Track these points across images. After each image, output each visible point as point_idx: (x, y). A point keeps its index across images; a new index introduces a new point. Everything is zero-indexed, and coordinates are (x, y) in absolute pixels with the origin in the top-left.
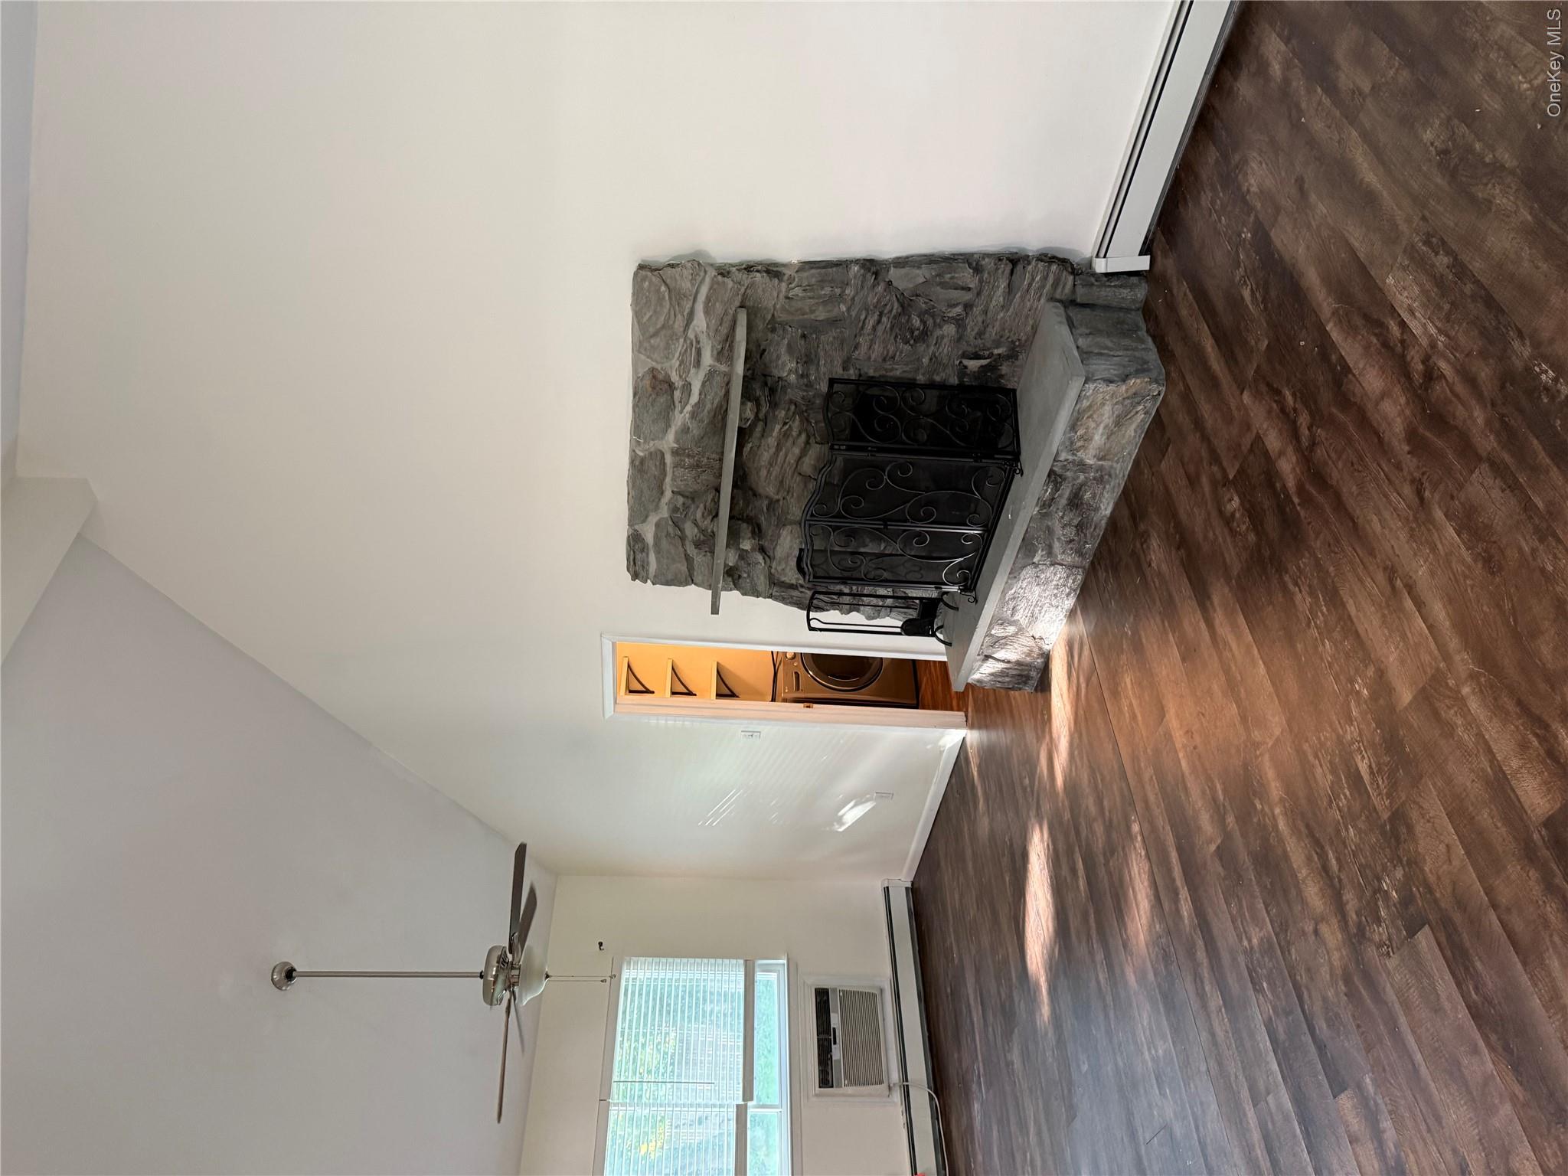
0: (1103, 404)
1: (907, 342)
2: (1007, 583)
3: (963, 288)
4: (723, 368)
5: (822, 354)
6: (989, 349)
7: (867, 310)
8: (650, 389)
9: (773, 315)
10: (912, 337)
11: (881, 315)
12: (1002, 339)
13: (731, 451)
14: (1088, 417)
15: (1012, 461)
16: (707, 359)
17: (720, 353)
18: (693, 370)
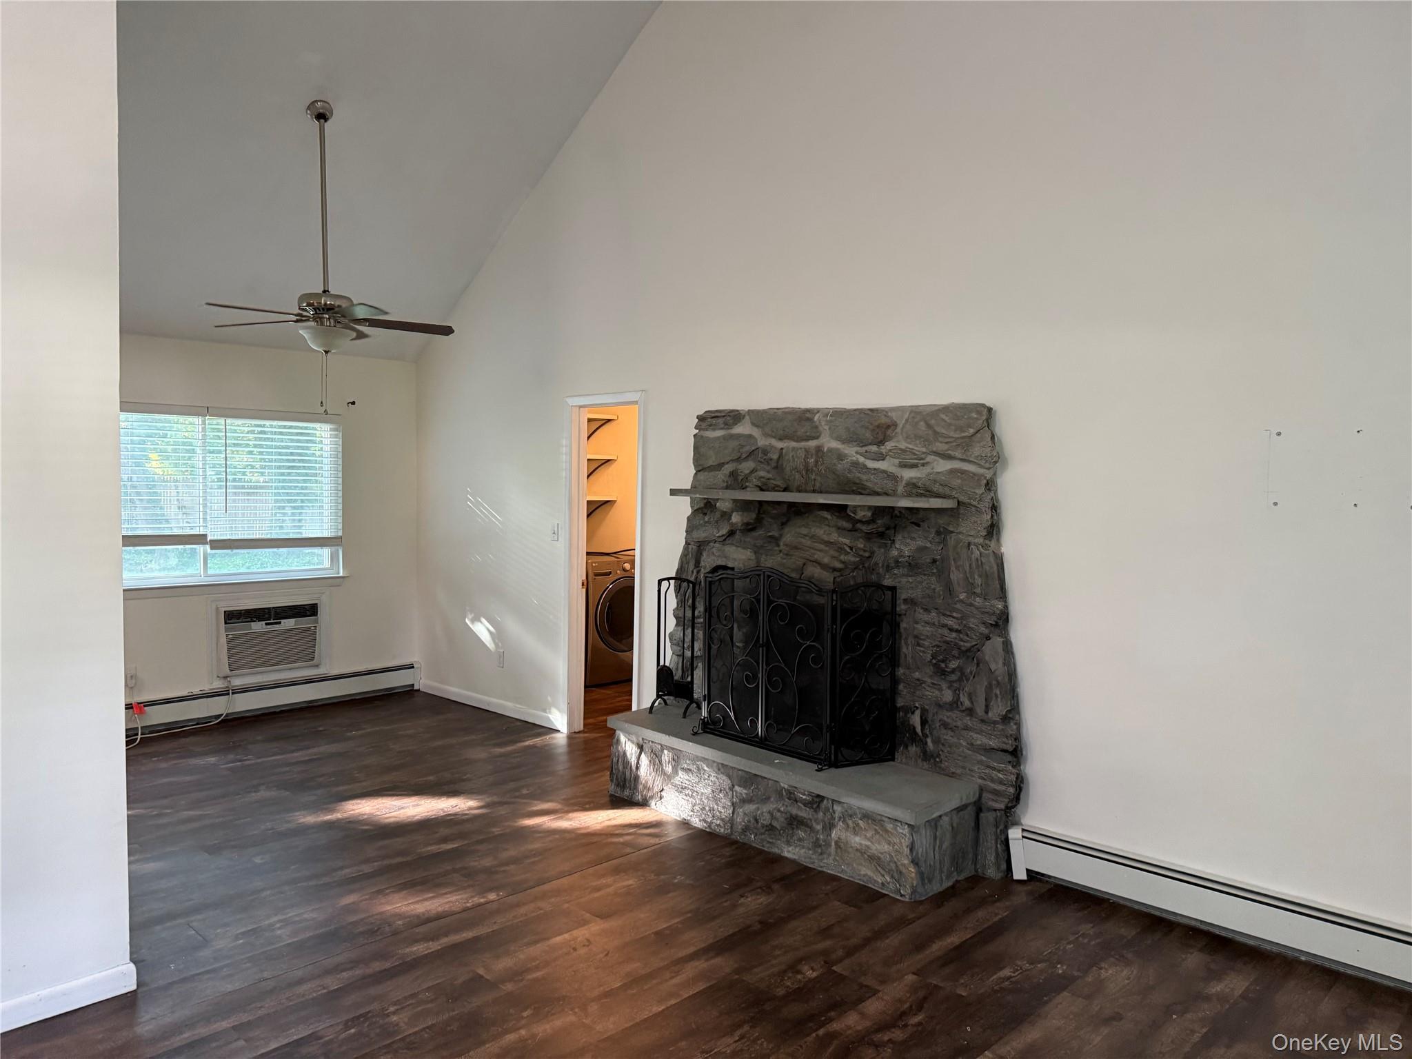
0: (889, 843)
1: (933, 656)
2: (714, 762)
3: (987, 706)
4: (900, 489)
5: (919, 579)
6: (931, 734)
7: (962, 618)
8: (877, 424)
9: (952, 532)
10: (939, 661)
11: (957, 631)
12: (941, 746)
13: (825, 499)
14: (876, 830)
15: (828, 761)
16: (908, 474)
17: (914, 485)
18: (897, 461)
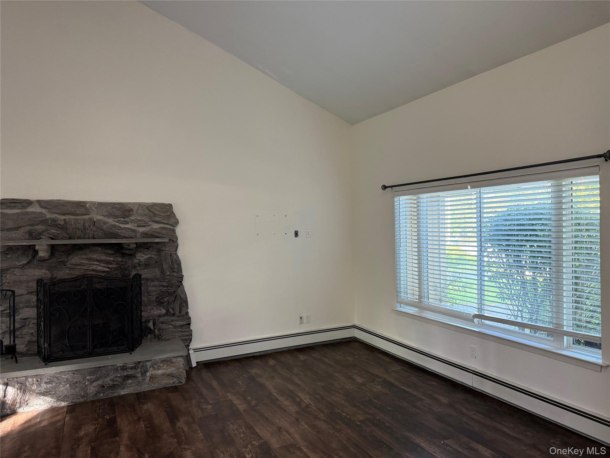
0: (174, 367)
1: (157, 298)
3: (180, 311)
4: (138, 235)
5: (150, 270)
6: (157, 328)
7: (169, 281)
8: (125, 209)
9: (163, 250)
10: (160, 299)
11: (167, 287)
12: (161, 331)
14: (167, 364)
16: (141, 229)
17: (146, 234)
18: (136, 225)
